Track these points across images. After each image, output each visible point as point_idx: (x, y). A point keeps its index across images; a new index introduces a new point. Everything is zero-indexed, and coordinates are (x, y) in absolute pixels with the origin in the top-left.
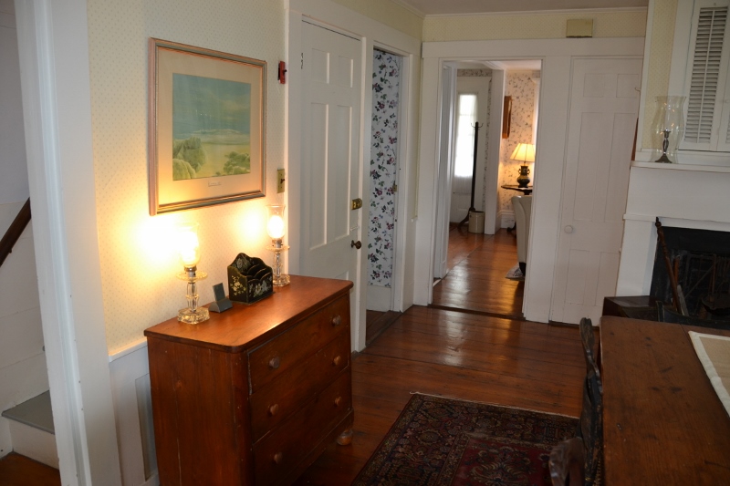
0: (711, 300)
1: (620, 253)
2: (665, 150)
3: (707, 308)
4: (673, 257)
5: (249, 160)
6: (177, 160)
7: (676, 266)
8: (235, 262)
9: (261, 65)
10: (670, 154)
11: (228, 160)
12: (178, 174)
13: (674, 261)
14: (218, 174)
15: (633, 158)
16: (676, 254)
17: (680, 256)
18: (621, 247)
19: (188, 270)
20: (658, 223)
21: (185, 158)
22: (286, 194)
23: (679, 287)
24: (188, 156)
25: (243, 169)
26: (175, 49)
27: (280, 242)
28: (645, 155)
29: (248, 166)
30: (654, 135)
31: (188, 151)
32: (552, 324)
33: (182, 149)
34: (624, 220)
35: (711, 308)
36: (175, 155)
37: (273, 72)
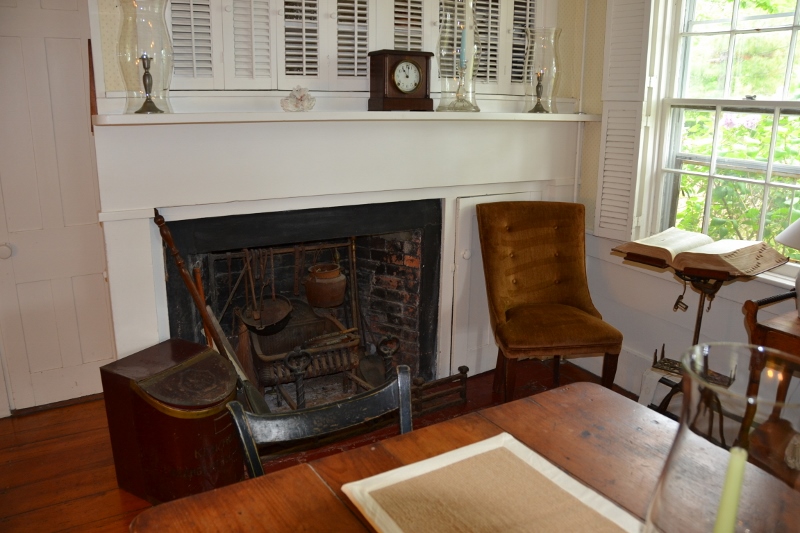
0: (256, 316)
1: (107, 280)
3: (251, 329)
4: (191, 267)
7: (199, 280)
10: (157, 96)
13: (194, 271)
15: (94, 110)
16: (194, 261)
17: (199, 261)
18: (106, 270)
20: (158, 219)
23: (208, 308)
28: (115, 105)
30: (123, 65)
32: (18, 415)
34: (101, 224)
35: (258, 328)
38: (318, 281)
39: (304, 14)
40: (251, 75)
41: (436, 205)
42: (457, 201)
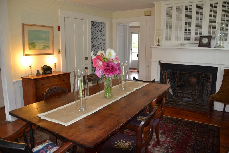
2: (159, 43)
5: (49, 47)
6: (29, 46)
8: (43, 67)
9: (52, 27)
11: (43, 46)
12: (30, 48)
14: (40, 49)
19: (30, 66)
20: (160, 62)
21: (31, 45)
22: (61, 54)
23: (168, 80)
24: (32, 45)
25: (47, 48)
26: (32, 25)
27: (55, 64)
29: (49, 48)
31: (32, 44)
33: (31, 44)
34: (151, 62)
36: (29, 45)
37: (56, 29)
38: (190, 80)
39: (188, 30)
40: (178, 41)
41: (217, 68)
42: (221, 68)
